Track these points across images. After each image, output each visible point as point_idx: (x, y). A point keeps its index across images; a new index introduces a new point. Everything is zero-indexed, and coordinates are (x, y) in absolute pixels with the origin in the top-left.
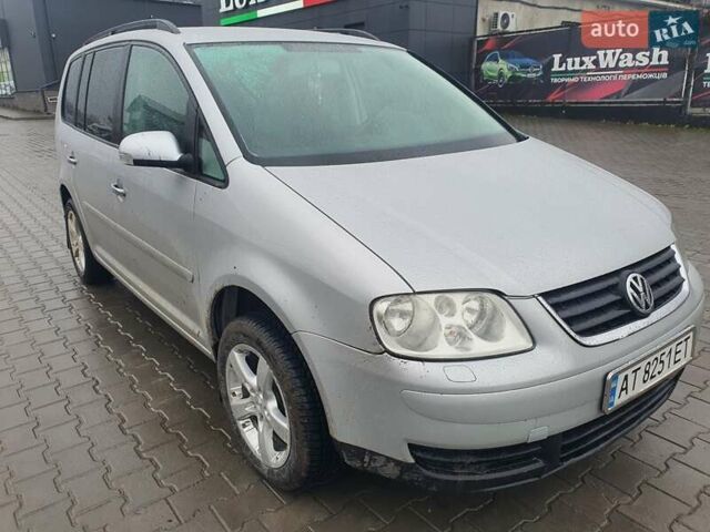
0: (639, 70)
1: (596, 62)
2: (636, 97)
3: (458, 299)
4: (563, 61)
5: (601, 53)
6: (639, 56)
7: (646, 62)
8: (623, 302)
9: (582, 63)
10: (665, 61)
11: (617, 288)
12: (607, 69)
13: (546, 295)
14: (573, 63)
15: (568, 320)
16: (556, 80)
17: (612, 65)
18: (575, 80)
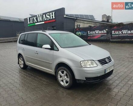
0: (102, 33)
1: (95, 32)
2: (102, 38)
3: (89, 61)
4: (90, 32)
5: (96, 31)
6: (102, 31)
7: (103, 32)
8: (106, 62)
9: (93, 33)
10: (106, 32)
11: (105, 60)
12: (97, 33)
13: (98, 60)
14: (91, 33)
15: (101, 63)
16: (89, 35)
17: (98, 33)
18: (92, 35)
